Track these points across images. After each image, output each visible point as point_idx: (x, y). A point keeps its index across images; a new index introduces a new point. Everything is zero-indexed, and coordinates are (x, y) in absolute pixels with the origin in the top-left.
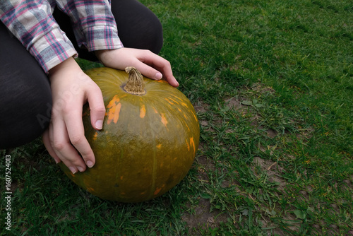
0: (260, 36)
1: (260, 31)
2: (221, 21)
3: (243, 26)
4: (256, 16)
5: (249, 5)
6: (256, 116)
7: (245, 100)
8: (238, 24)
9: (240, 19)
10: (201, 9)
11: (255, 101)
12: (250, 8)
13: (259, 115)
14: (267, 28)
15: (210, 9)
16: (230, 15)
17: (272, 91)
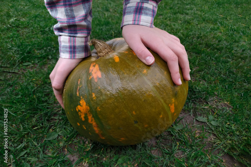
0: (218, 50)
1: (218, 45)
2: (183, 35)
3: (203, 40)
4: (216, 32)
5: (209, 23)
6: (212, 136)
7: (201, 115)
8: (198, 38)
9: (201, 34)
10: (167, 25)
11: (211, 117)
12: (209, 25)
13: (214, 135)
14: (225, 42)
15: (174, 25)
16: (192, 31)
17: (229, 107)
